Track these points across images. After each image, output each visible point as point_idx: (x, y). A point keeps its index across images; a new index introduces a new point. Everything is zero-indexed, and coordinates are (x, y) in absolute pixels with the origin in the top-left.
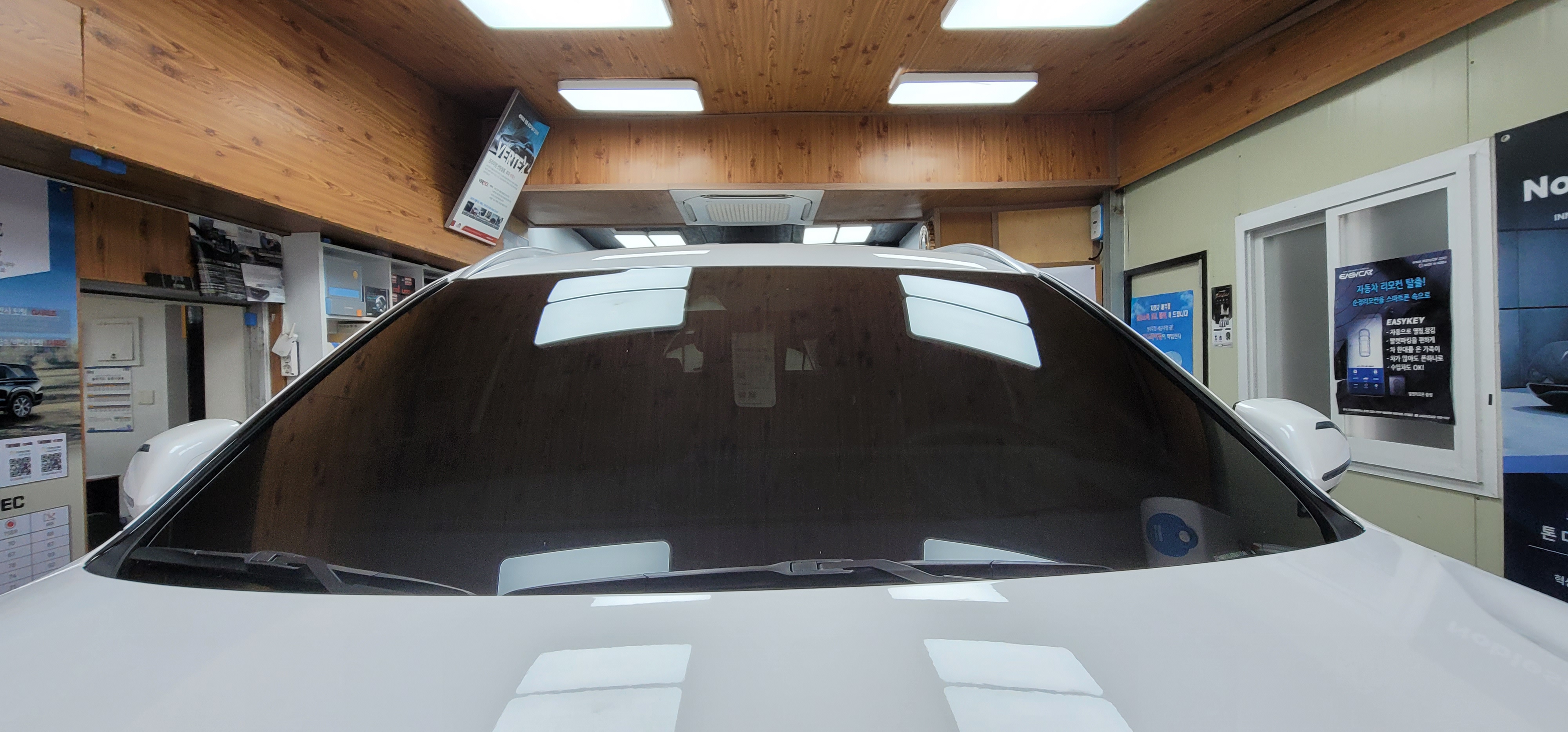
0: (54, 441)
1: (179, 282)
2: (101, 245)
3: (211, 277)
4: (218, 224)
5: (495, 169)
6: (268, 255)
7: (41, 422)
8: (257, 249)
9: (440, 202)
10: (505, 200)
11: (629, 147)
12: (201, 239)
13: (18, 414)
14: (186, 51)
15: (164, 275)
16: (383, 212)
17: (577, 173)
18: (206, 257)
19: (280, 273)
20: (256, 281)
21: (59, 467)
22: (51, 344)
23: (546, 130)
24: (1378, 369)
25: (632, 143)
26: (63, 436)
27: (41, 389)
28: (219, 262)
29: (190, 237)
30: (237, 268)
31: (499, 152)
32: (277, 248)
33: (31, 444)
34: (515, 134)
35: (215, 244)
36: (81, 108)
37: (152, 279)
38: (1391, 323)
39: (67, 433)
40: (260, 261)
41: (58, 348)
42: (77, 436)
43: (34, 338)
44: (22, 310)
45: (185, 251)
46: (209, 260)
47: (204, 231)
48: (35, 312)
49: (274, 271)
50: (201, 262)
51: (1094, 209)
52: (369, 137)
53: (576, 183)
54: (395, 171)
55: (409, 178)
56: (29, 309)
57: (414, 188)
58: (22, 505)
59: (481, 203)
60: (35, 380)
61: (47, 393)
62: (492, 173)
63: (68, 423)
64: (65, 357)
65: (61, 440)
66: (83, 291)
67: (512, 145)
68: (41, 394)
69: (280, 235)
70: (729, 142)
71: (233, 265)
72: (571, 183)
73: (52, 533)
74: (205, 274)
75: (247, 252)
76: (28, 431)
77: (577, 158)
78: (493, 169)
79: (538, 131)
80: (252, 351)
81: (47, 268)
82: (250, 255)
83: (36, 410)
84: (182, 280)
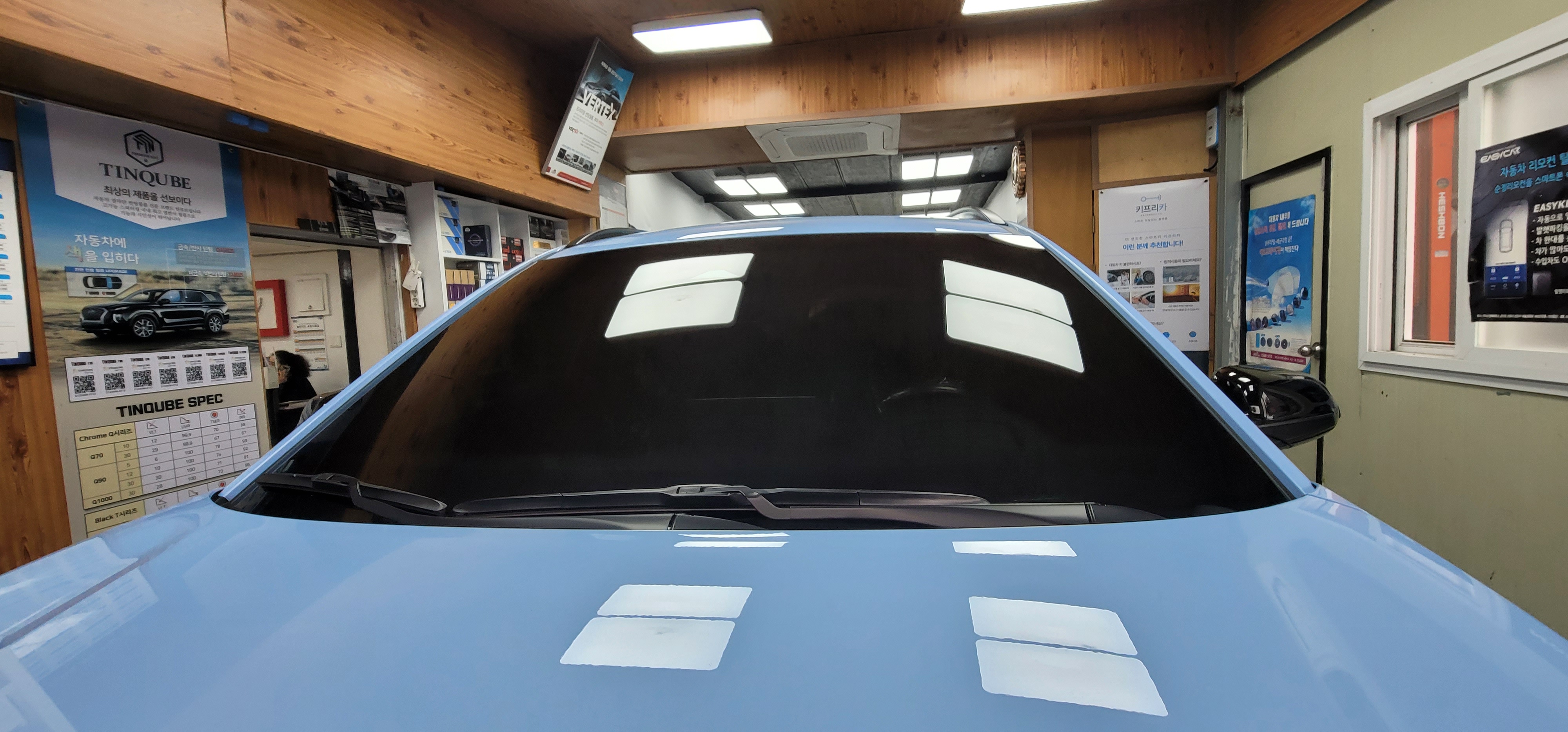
0: (240, 352)
1: (324, 226)
2: (263, 195)
3: (348, 222)
4: (352, 177)
5: (584, 116)
6: (393, 203)
7: (230, 337)
8: (385, 198)
9: (536, 150)
10: (595, 146)
11: (707, 88)
12: (338, 190)
13: (213, 330)
14: (308, 24)
15: (312, 221)
16: (483, 160)
17: (660, 116)
18: (343, 205)
19: (404, 218)
20: (384, 225)
21: (246, 374)
22: (232, 275)
23: (630, 76)
24: (1521, 266)
25: (709, 82)
26: (246, 349)
27: (227, 311)
28: (355, 209)
29: (331, 189)
30: (369, 215)
31: (585, 101)
32: (401, 197)
33: (224, 354)
34: (600, 81)
35: (350, 194)
36: (228, 77)
37: (304, 223)
38: (1540, 209)
39: (249, 347)
40: (388, 208)
41: (237, 279)
42: (257, 350)
43: (219, 270)
44: (209, 248)
45: (327, 199)
46: (345, 207)
47: (342, 183)
48: (219, 250)
49: (399, 217)
50: (339, 210)
51: (1210, 113)
52: (468, 92)
53: (660, 126)
54: (493, 123)
55: (505, 129)
56: (213, 247)
57: (511, 138)
58: (221, 401)
59: (573, 150)
60: (222, 304)
61: (232, 314)
62: (581, 120)
63: (249, 339)
64: (243, 286)
65: (245, 352)
66: (253, 234)
67: (597, 92)
68: (228, 315)
69: (403, 186)
70: (803, 72)
71: (366, 212)
72: (655, 126)
73: (244, 424)
74: (343, 219)
75: (377, 201)
76: (221, 343)
77: (660, 101)
78: (581, 117)
79: (623, 78)
80: (388, 286)
81: (223, 214)
82: (380, 204)
83: (226, 327)
84: (326, 224)
